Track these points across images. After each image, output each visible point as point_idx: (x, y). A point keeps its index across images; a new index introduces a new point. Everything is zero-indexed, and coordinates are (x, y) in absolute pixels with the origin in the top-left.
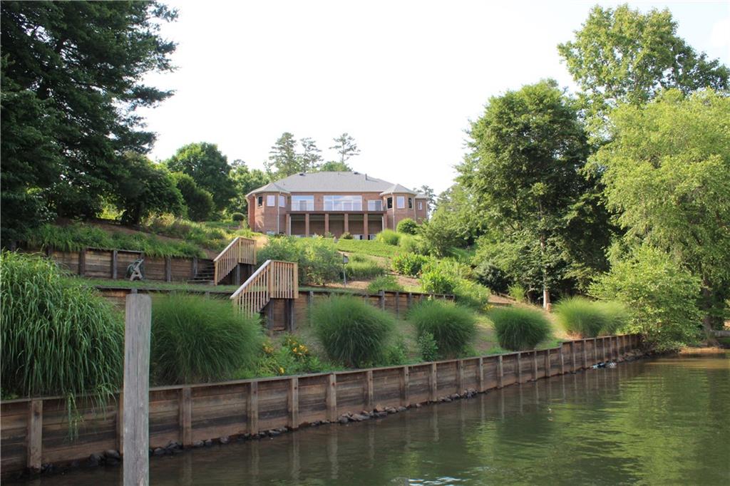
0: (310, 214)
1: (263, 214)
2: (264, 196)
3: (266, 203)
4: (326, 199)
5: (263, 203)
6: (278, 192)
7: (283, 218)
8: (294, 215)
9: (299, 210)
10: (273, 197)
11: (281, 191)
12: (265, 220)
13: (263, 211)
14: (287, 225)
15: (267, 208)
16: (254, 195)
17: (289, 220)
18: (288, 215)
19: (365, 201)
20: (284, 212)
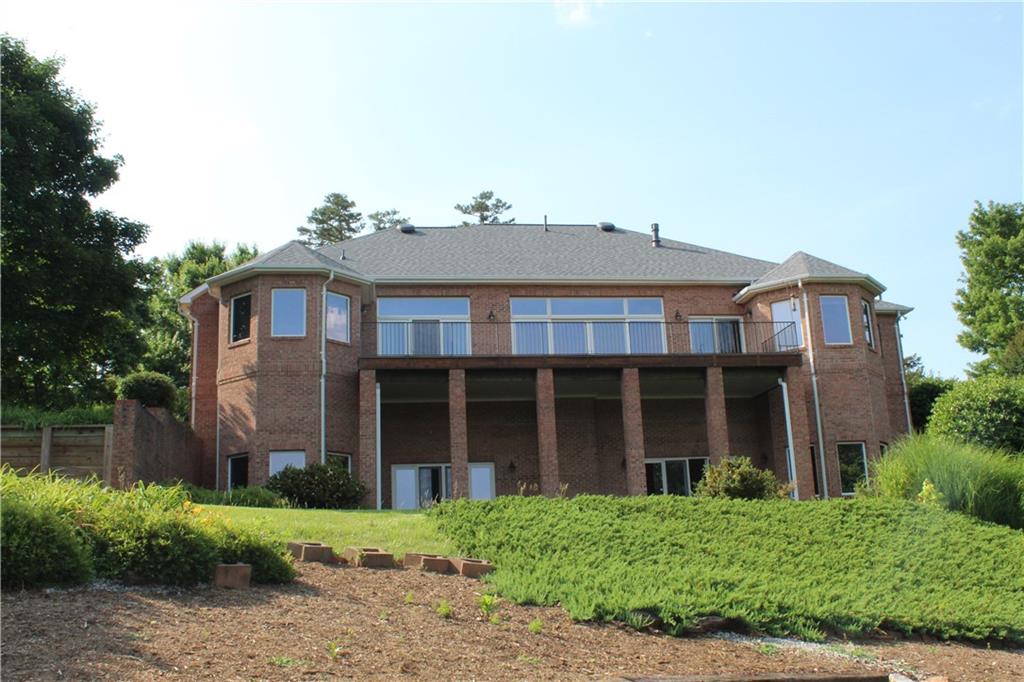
0: (469, 372)
1: (251, 374)
2: (258, 293)
3: (265, 325)
4: (521, 312)
5: (254, 322)
6: (319, 276)
7: (346, 392)
8: (393, 373)
9: (409, 350)
10: (302, 295)
11: (334, 271)
12: (260, 400)
13: (254, 360)
14: (363, 420)
15: (270, 347)
16: (216, 293)
17: (373, 397)
18: (368, 377)
19: (677, 319)
20: (349, 365)
